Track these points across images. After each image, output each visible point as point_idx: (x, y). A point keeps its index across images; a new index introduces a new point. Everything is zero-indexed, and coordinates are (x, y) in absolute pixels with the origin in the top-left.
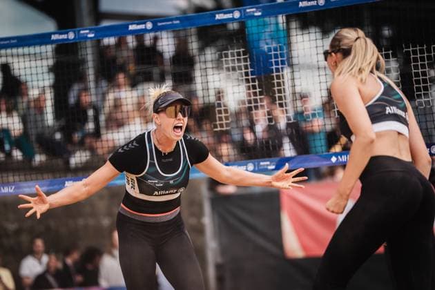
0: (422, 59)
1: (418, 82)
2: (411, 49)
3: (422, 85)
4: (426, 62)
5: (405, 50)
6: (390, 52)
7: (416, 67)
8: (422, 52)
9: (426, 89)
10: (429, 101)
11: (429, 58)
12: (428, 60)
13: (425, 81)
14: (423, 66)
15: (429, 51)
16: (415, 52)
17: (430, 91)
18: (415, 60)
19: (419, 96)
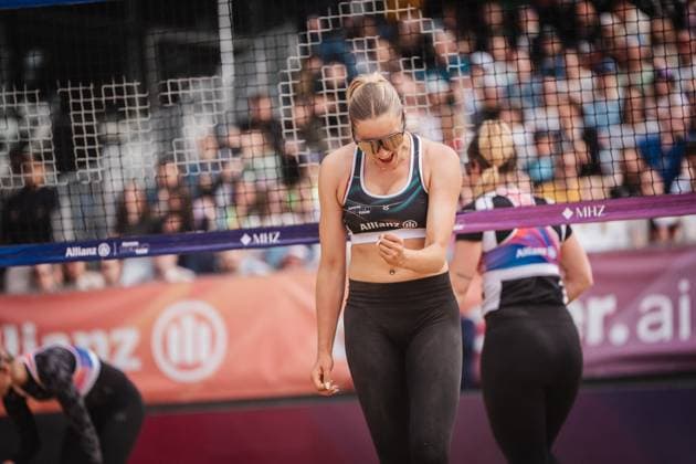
0: (87, 105)
1: (80, 142)
2: (69, 89)
3: (86, 147)
4: (93, 111)
5: (59, 90)
6: (37, 92)
7: (78, 118)
8: (87, 94)
9: (92, 153)
10: (96, 174)
11: (98, 104)
12: (96, 108)
13: (91, 141)
14: (88, 117)
15: (98, 94)
16: (76, 95)
17: (98, 158)
18: (77, 107)
19: (82, 165)
